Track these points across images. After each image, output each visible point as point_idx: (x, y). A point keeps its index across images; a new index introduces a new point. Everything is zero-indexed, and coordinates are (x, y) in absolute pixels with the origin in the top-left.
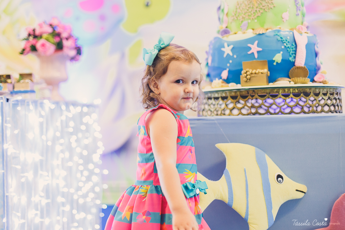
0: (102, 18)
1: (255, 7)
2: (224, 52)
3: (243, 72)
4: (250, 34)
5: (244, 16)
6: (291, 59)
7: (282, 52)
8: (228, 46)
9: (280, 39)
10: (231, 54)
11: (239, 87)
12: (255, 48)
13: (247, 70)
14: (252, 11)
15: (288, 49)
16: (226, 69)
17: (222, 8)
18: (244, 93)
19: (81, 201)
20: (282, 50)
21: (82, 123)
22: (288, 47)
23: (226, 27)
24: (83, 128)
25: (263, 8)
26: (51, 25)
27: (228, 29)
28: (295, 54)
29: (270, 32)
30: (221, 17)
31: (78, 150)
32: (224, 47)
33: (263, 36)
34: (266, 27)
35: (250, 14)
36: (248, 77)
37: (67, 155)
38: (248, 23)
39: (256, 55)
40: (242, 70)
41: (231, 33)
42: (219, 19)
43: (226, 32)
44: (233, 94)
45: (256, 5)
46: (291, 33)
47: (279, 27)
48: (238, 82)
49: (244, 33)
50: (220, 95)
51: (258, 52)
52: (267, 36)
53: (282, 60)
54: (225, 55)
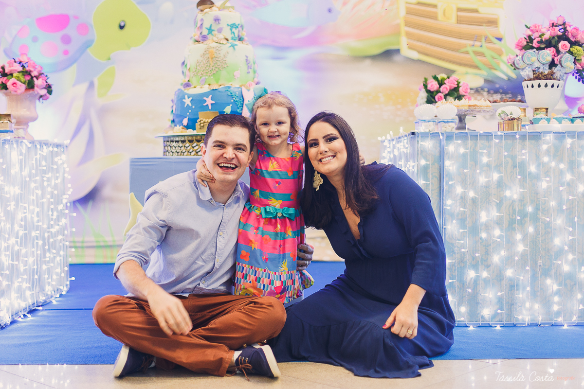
0: (66, 40)
1: (211, 66)
2: (185, 103)
3: (198, 121)
4: (206, 89)
5: (203, 73)
6: (238, 111)
7: (231, 105)
8: (188, 98)
9: (230, 94)
10: (190, 105)
11: (195, 132)
12: (209, 101)
13: (201, 119)
14: (209, 69)
15: (237, 103)
16: (186, 117)
17: (185, 63)
18: (199, 138)
19: (51, 240)
20: (232, 103)
21: (53, 163)
22: (237, 101)
23: (188, 81)
24: (55, 167)
25: (218, 67)
26: (20, 63)
27: (190, 83)
28: (243, 107)
29: (222, 88)
30: (184, 72)
31: (49, 189)
33: (216, 91)
34: (220, 84)
35: (207, 71)
36: (202, 125)
37: (39, 192)
38: (205, 79)
39: (210, 107)
40: (198, 118)
41: (192, 87)
42: (183, 73)
43: (187, 85)
44: (190, 138)
45: (212, 64)
46: (240, 89)
47: (231, 83)
48: (194, 129)
49: (201, 88)
50: (180, 139)
51: (212, 104)
52: (219, 92)
53: (231, 111)
54: (185, 106)
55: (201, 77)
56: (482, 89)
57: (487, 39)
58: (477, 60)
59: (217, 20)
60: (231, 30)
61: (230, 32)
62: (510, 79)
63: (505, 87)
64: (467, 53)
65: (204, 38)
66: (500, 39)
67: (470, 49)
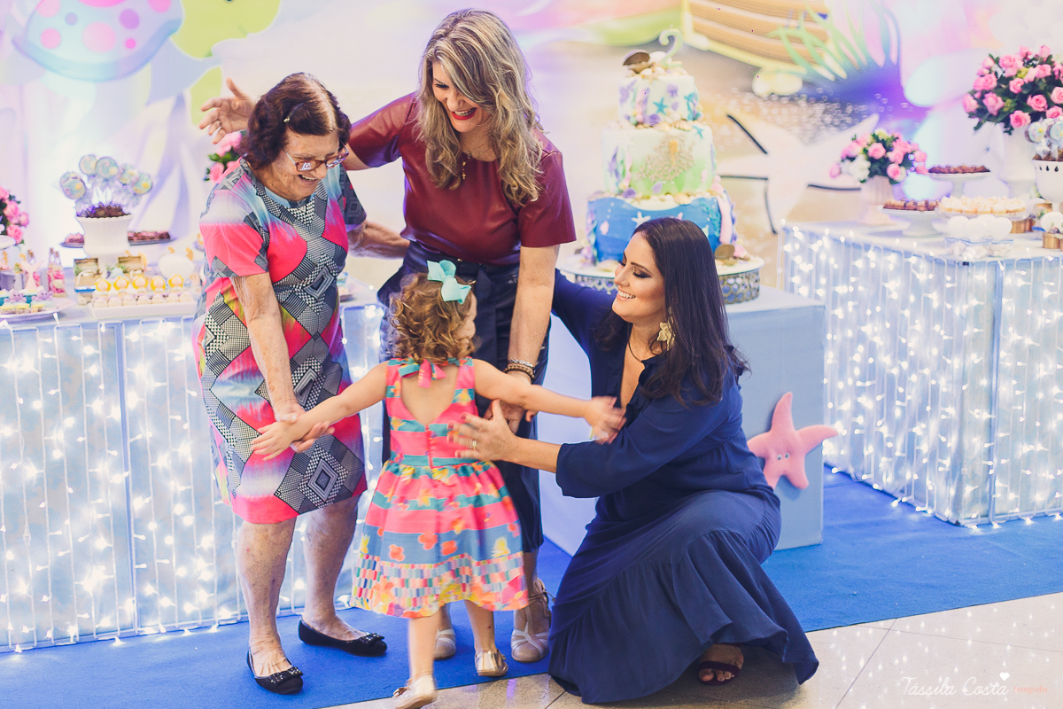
0: (130, 20)
1: (672, 165)
4: (670, 203)
5: (657, 175)
6: (717, 234)
7: (708, 226)
8: (643, 216)
9: (705, 210)
14: (667, 169)
17: (619, 158)
20: (708, 223)
22: (714, 218)
23: (630, 187)
25: (683, 166)
27: (632, 188)
28: (720, 227)
29: (694, 200)
32: (636, 217)
33: (687, 207)
35: (665, 173)
38: (663, 184)
41: (640, 196)
42: (616, 173)
43: (630, 193)
46: (716, 200)
47: (703, 192)
49: (662, 200)
52: (692, 207)
55: (654, 182)
56: (799, 95)
57: (808, 18)
58: (792, 50)
59: (673, 92)
60: (688, 105)
61: (686, 107)
62: (838, 79)
63: (831, 92)
64: (778, 38)
65: (654, 120)
66: (824, 16)
67: (782, 32)
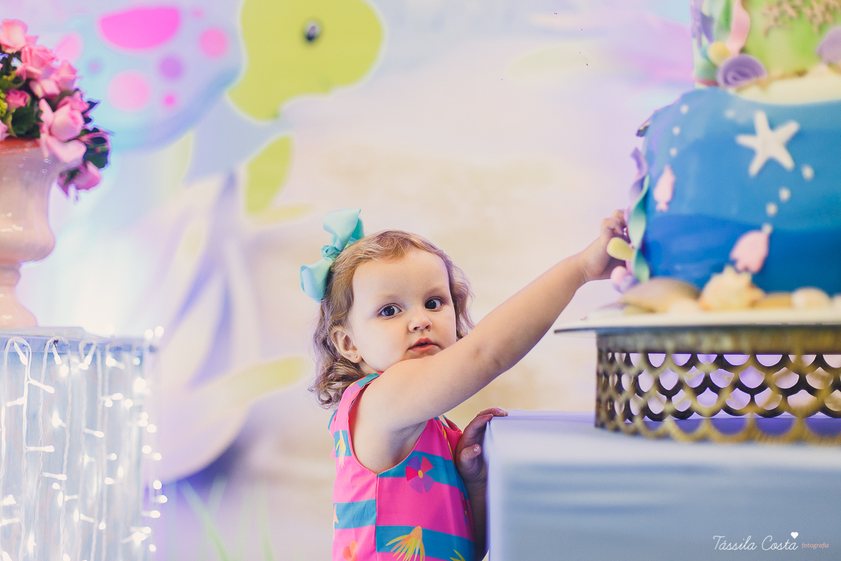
0: (172, 69)
2: (750, 153)
8: (772, 125)
10: (786, 161)
16: (758, 228)
23: (743, 51)
27: (753, 56)
32: (750, 130)
41: (772, 74)
43: (744, 69)
54: (755, 167)
55: (821, 27)
